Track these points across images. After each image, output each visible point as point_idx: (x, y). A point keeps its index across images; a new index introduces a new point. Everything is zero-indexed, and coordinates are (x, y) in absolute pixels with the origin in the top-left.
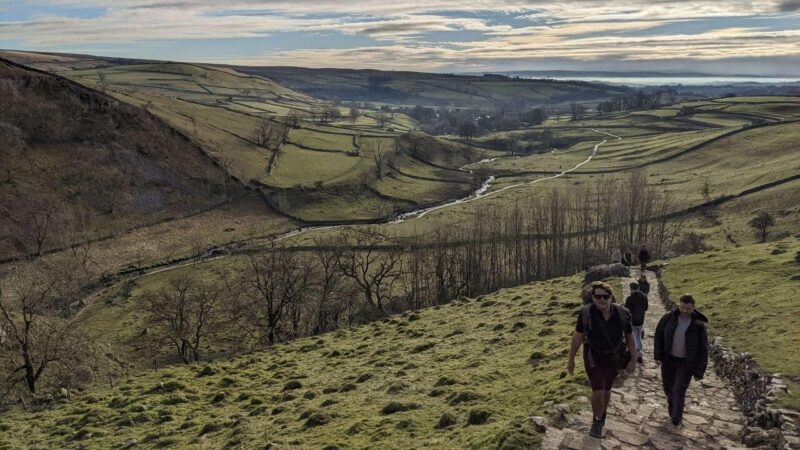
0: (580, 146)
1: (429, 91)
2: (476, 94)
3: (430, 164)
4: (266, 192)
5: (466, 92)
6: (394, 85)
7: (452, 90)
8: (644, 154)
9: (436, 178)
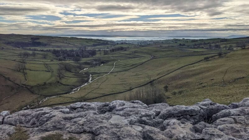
0: (110, 63)
1: (53, 43)
2: (70, 44)
3: (71, 72)
4: (29, 87)
5: (66, 43)
6: (41, 41)
7: (61, 42)
8: (128, 66)
9: (75, 76)
